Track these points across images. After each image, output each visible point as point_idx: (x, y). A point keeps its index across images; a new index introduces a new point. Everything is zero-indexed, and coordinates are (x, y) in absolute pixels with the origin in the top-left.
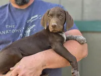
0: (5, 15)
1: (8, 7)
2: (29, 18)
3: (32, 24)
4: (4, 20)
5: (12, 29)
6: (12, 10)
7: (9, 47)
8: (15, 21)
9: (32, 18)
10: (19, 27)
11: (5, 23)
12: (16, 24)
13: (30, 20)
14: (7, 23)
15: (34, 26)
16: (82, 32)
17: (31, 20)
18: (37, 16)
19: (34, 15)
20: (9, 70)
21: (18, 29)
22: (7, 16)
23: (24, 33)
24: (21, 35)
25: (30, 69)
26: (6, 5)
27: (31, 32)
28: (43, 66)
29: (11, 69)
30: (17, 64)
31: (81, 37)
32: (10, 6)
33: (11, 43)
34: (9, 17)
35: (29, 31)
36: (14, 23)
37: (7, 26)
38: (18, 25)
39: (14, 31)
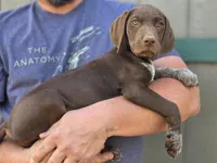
0: (26, 26)
1: (30, 10)
2: (76, 32)
3: (83, 44)
4: (25, 37)
5: (41, 55)
6: (40, 17)
8: (47, 39)
9: (82, 33)
10: (56, 52)
11: (26, 43)
12: (48, 46)
13: (78, 37)
14: (30, 43)
15: (86, 48)
17: (80, 37)
18: (91, 28)
19: (85, 27)
20: (38, 139)
22: (29, 29)
23: (66, 64)
24: (60, 67)
26: (27, 7)
27: (79, 62)
29: (41, 135)
30: (55, 125)
32: (35, 8)
33: (39, 84)
34: (34, 31)
36: (45, 44)
37: (30, 49)
38: (52, 46)
39: (44, 60)
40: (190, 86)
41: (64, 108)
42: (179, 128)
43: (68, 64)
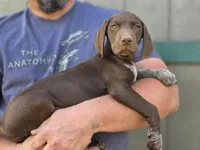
0: (19, 31)
1: (24, 16)
2: (65, 37)
3: (73, 47)
4: (18, 41)
5: (34, 57)
7: (30, 90)
8: (39, 43)
9: (71, 37)
10: (48, 53)
11: (20, 46)
12: (40, 49)
13: (67, 41)
14: (24, 46)
15: (75, 51)
16: (168, 64)
17: (69, 41)
18: (79, 33)
19: (75, 31)
20: (29, 135)
21: (44, 57)
22: (23, 33)
23: (57, 65)
24: (51, 68)
25: (69, 133)
26: (21, 13)
27: (69, 64)
28: (93, 128)
29: (32, 132)
31: (167, 73)
32: (28, 14)
34: (27, 35)
35: (65, 62)
37: (23, 52)
38: (44, 51)
39: (36, 62)
41: (53, 107)
42: (159, 129)
43: (58, 65)
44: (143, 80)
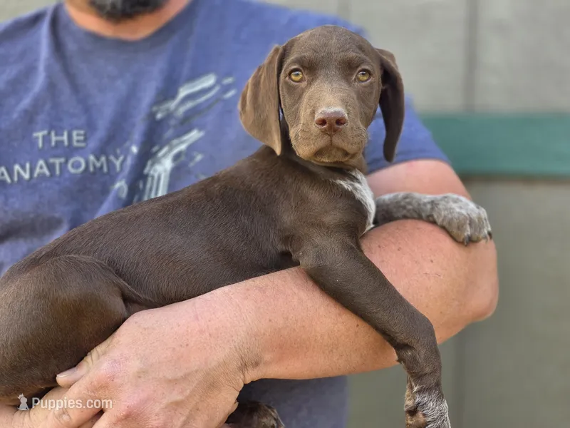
0: (30, 71)
1: (44, 28)
2: (167, 92)
3: (185, 124)
4: (26, 102)
5: (70, 151)
6: (71, 46)
8: (87, 110)
9: (183, 92)
11: (30, 118)
12: (90, 127)
13: (172, 105)
14: (41, 118)
15: (194, 135)
16: (469, 178)
17: (177, 106)
18: (209, 81)
19: (194, 76)
20: (51, 387)
21: (101, 151)
22: (40, 80)
23: (139, 177)
24: (121, 186)
26: (36, 19)
27: (176, 173)
31: (463, 206)
32: (57, 21)
33: (60, 234)
34: (51, 86)
35: (163, 167)
36: (82, 120)
37: (40, 135)
38: (101, 133)
39: (78, 165)
40: (470, 242)
43: (144, 177)
44: (391, 226)
